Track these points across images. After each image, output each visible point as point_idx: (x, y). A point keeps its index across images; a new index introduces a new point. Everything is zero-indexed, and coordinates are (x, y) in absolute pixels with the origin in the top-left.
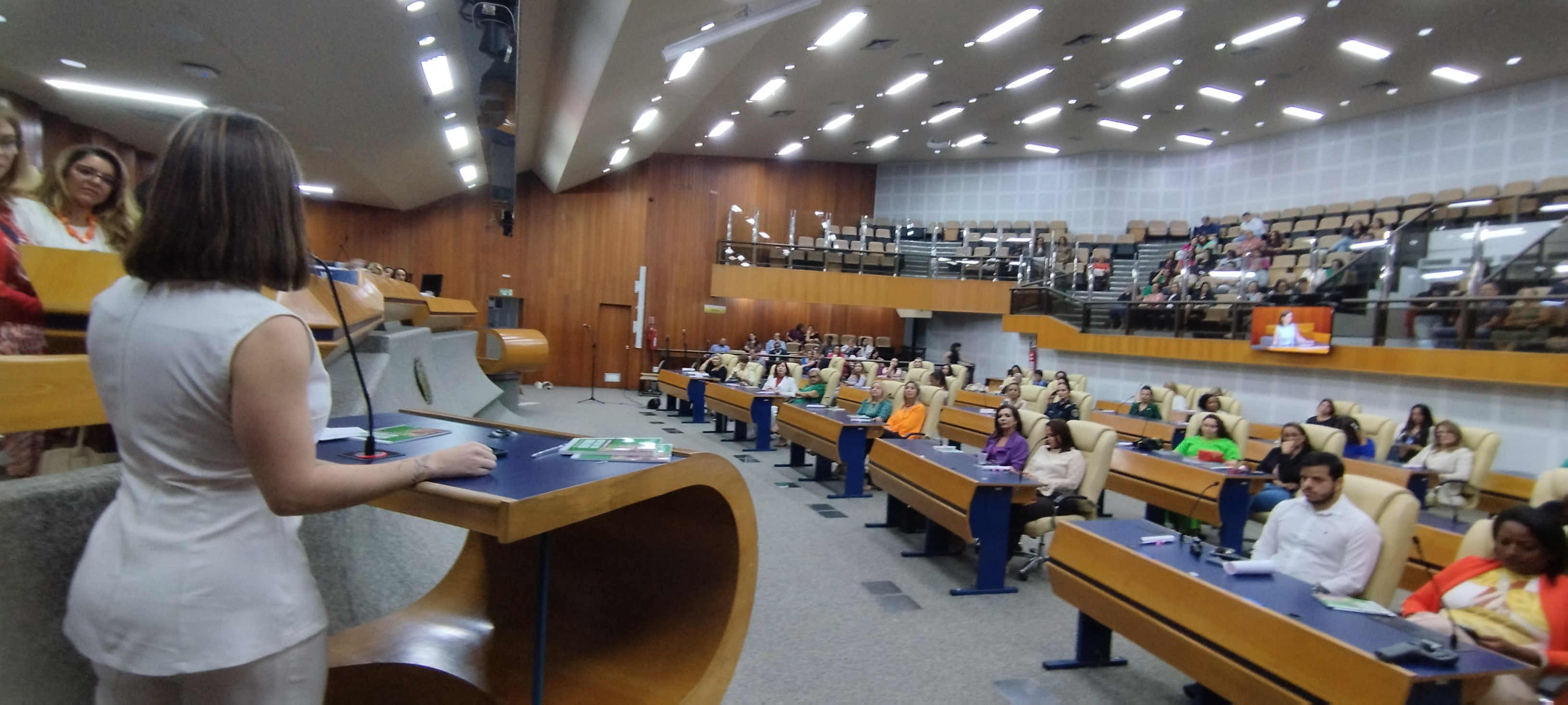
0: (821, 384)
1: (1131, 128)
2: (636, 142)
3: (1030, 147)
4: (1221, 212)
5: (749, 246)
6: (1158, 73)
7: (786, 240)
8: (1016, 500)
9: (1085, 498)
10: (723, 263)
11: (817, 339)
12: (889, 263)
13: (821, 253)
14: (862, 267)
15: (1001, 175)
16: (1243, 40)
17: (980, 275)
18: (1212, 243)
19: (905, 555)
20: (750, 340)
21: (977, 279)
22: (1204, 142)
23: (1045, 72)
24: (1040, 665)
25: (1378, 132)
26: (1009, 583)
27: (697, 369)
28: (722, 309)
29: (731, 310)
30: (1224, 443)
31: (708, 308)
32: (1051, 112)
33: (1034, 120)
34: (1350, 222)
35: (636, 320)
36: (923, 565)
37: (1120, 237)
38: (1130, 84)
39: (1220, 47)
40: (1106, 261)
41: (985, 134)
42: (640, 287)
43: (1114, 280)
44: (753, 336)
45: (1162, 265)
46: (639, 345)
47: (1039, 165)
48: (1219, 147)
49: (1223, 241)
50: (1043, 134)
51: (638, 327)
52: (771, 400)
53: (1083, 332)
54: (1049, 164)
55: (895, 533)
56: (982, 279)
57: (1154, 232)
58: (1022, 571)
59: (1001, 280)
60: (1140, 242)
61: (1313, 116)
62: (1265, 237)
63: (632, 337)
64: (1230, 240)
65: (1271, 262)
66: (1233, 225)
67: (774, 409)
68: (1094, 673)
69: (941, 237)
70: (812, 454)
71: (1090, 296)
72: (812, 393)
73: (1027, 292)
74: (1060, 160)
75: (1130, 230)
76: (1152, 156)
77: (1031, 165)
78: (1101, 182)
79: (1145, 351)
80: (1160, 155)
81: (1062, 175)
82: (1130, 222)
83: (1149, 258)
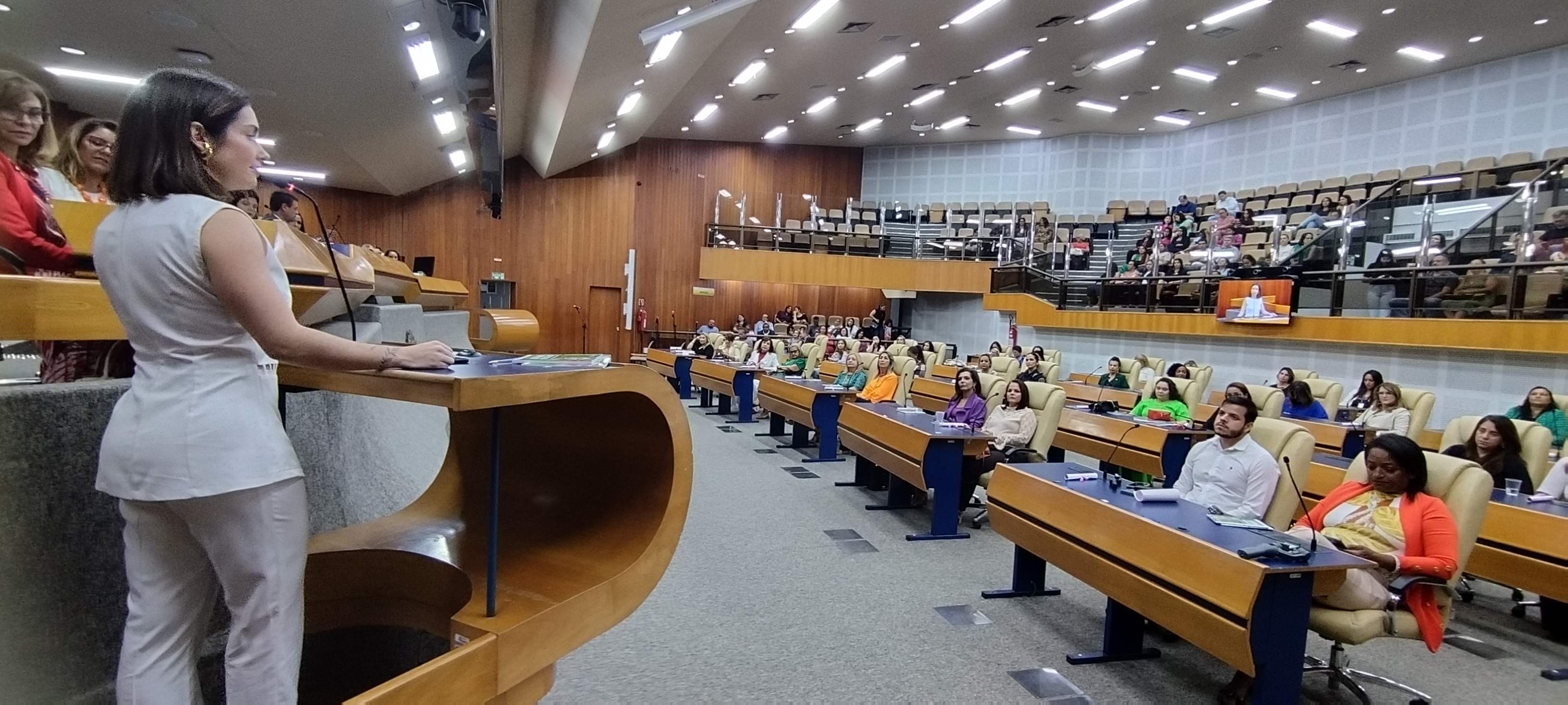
0: (801, 359)
1: (1111, 110)
2: (620, 125)
3: (1012, 129)
4: (1197, 193)
5: (737, 229)
6: (1133, 54)
7: (773, 222)
8: (966, 453)
9: (1035, 451)
10: (711, 246)
11: (804, 321)
12: (874, 244)
13: (808, 235)
14: (847, 249)
15: (984, 157)
16: (1212, 21)
17: (963, 256)
18: (1188, 221)
19: (868, 508)
20: (739, 322)
21: (961, 259)
22: (1183, 123)
23: (1021, 54)
24: (980, 594)
25: (1349, 110)
26: (962, 530)
27: (684, 348)
28: (711, 291)
29: (720, 292)
30: (1176, 405)
31: (697, 290)
32: (1032, 94)
33: (1013, 102)
34: (1321, 198)
35: (626, 302)
36: (886, 516)
37: (1100, 217)
38: (1108, 65)
39: (1191, 27)
40: (1086, 240)
41: (968, 117)
42: (629, 270)
43: (1093, 259)
44: (741, 318)
45: (1139, 243)
46: (629, 327)
47: (1022, 146)
48: (1196, 127)
49: (1198, 220)
50: (1026, 117)
51: (628, 309)
52: (753, 374)
53: (1060, 308)
54: (1032, 145)
55: (864, 491)
56: (965, 259)
57: (1133, 212)
58: (976, 519)
59: (982, 260)
60: (1120, 223)
61: (1288, 96)
62: (1239, 215)
63: (623, 319)
64: (1205, 219)
65: (1244, 240)
66: (1210, 204)
67: (756, 382)
68: (1028, 601)
69: (925, 219)
70: (791, 422)
71: (1068, 274)
72: (793, 367)
73: (1006, 271)
74: (1042, 142)
75: (1111, 211)
76: (1132, 137)
77: (1014, 147)
78: (1082, 163)
79: (1118, 326)
80: (1140, 135)
81: (1044, 157)
82: (1110, 203)
83: (1127, 238)
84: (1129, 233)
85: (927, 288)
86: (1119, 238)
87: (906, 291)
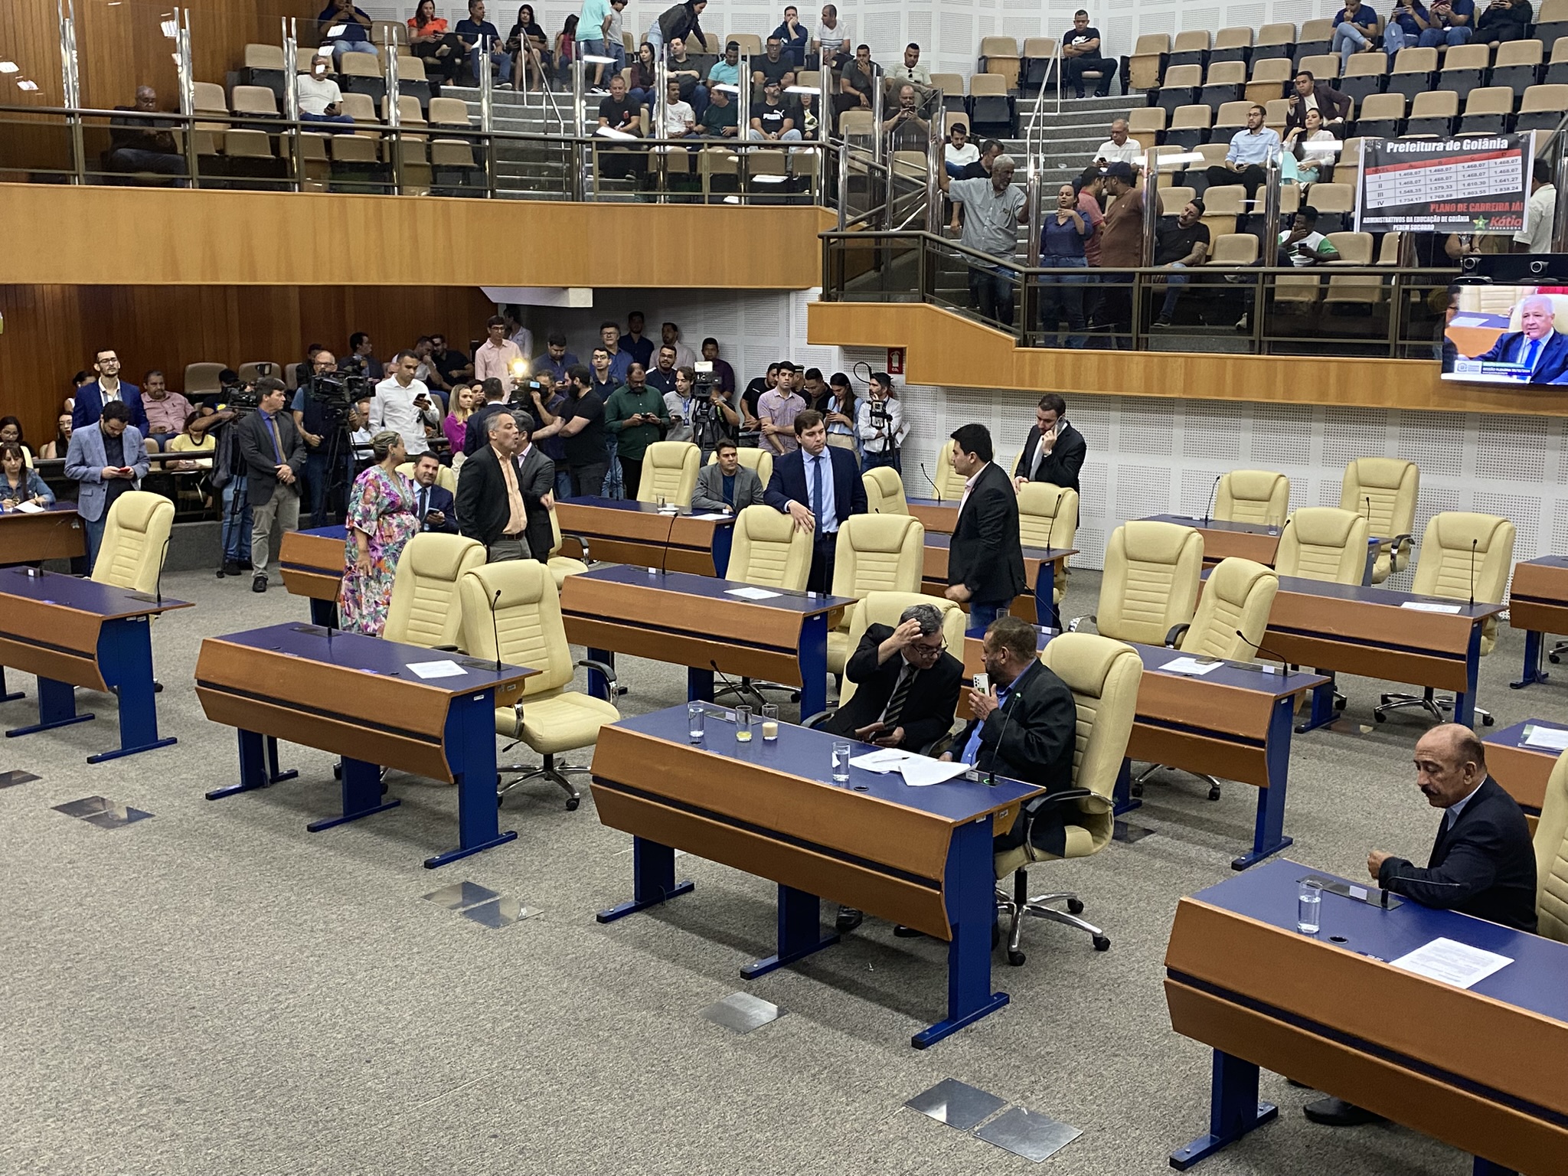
53: (1024, 343)
83: (1048, 135)
84: (1048, 121)
85: (620, 280)
86: (1034, 135)
87: (566, 288)
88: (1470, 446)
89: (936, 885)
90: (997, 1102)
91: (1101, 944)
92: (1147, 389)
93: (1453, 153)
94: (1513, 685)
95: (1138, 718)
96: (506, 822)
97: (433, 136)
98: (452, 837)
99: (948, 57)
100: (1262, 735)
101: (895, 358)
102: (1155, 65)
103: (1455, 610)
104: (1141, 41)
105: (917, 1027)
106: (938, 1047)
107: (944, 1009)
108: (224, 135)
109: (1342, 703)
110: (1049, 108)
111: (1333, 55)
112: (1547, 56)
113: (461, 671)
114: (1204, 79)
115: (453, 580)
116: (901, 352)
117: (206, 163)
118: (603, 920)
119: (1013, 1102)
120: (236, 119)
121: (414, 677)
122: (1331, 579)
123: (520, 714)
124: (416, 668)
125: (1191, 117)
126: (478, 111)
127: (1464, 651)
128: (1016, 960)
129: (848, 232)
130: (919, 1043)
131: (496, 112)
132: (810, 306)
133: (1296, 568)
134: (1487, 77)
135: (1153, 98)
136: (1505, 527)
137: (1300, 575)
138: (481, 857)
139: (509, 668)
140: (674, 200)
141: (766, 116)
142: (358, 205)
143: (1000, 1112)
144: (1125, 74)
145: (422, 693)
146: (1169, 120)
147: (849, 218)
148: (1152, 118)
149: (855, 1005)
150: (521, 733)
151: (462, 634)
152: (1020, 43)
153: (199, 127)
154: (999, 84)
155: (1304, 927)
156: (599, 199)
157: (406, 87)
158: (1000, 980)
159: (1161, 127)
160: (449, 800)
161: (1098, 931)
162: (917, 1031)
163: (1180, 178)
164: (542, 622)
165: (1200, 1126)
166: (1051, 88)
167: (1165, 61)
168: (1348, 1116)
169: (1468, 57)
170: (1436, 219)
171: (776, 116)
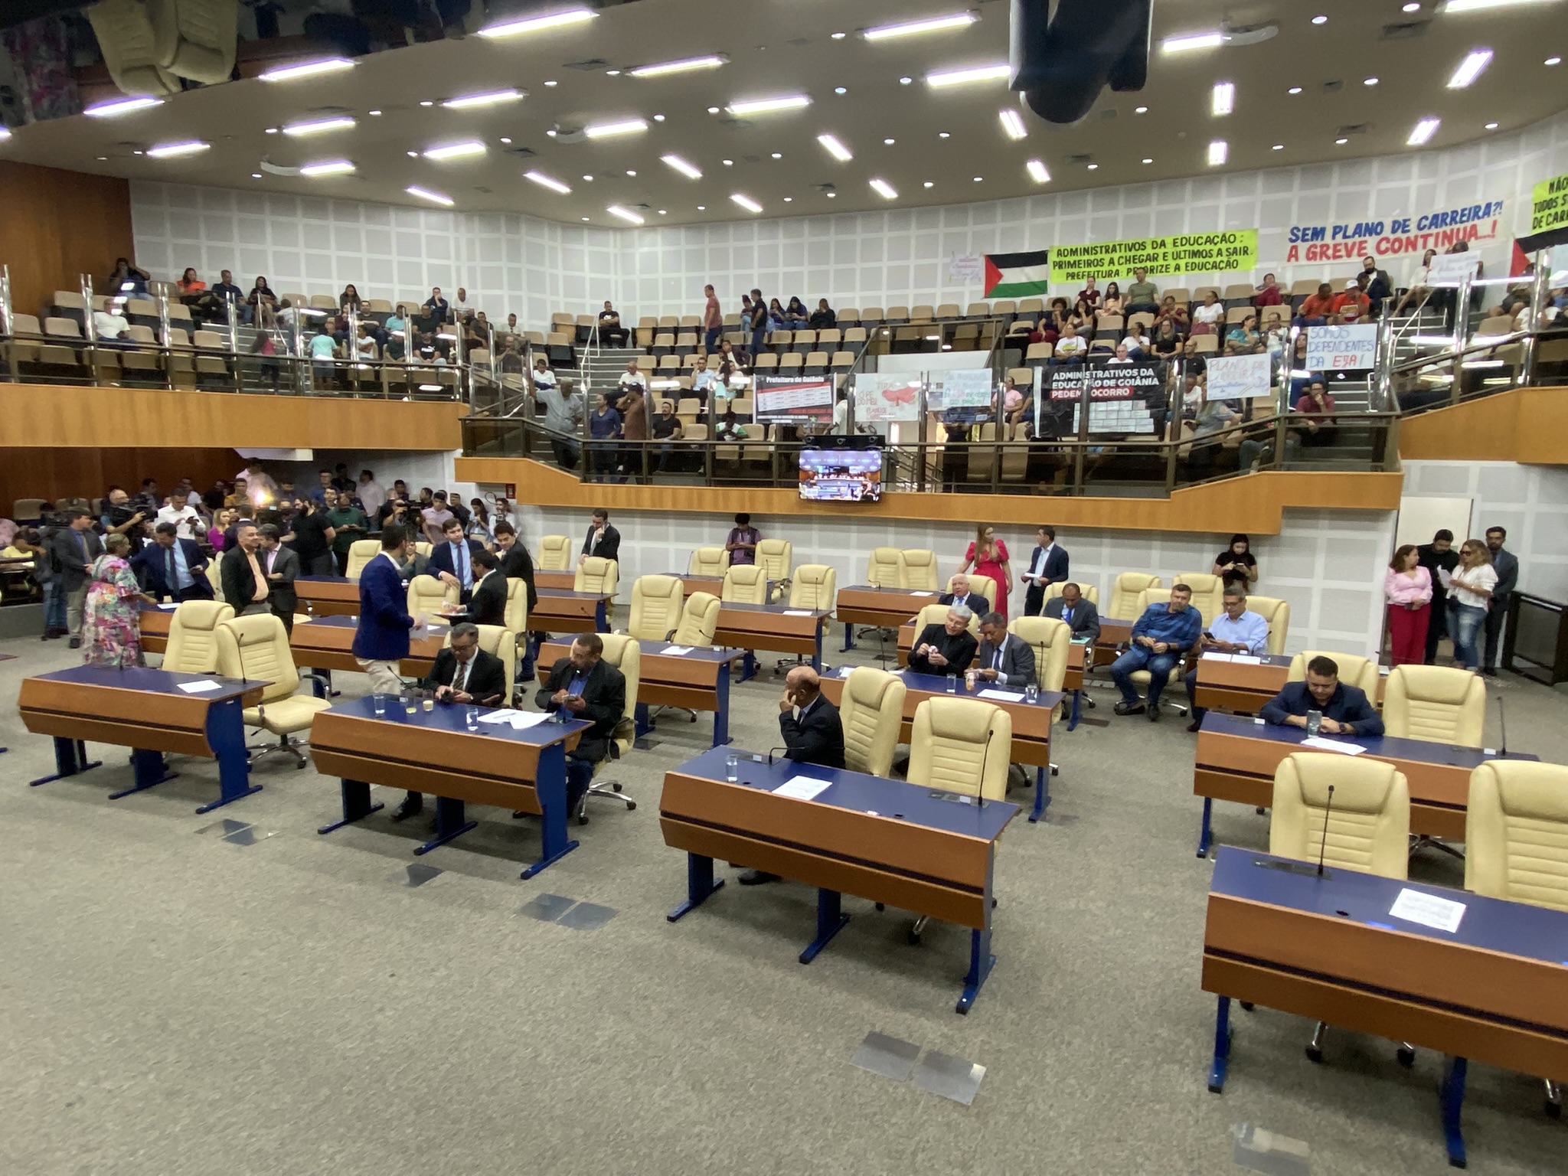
1: (563, 189)
3: (415, 191)
6: (636, 126)
15: (363, 226)
16: (740, 109)
22: (637, 219)
32: (473, 149)
33: (442, 153)
37: (549, 335)
38: (601, 132)
39: (714, 110)
41: (354, 163)
47: (422, 217)
48: (648, 227)
50: (445, 177)
53: (585, 480)
54: (434, 218)
61: (754, 207)
74: (451, 216)
75: (559, 328)
76: (572, 226)
77: (410, 217)
78: (514, 254)
79: (674, 504)
80: (581, 226)
81: (457, 240)
82: (555, 316)
83: (592, 368)
84: (593, 361)
85: (332, 442)
86: (585, 367)
87: (294, 449)
88: (815, 533)
89: (530, 783)
90: (571, 902)
91: (631, 806)
92: (654, 506)
93: (798, 383)
94: (841, 651)
95: (641, 680)
96: (253, 780)
97: (197, 354)
98: (216, 793)
99: (534, 322)
100: (714, 684)
101: (510, 490)
102: (649, 334)
103: (809, 614)
104: (642, 320)
105: (523, 867)
106: (536, 877)
107: (540, 854)
108: (38, 350)
109: (758, 666)
110: (592, 353)
111: (741, 333)
112: (843, 338)
113: (219, 686)
114: (676, 342)
115: (210, 628)
116: (513, 486)
117: (24, 367)
118: (324, 832)
119: (580, 900)
120: (48, 339)
121: (182, 692)
122: (750, 602)
123: (262, 711)
124: (183, 686)
125: (670, 362)
126: (228, 339)
127: (813, 634)
128: (583, 822)
129: (479, 417)
130: (526, 876)
131: (240, 340)
132: (456, 460)
133: (733, 597)
134: (816, 347)
135: (650, 350)
136: (831, 570)
137: (735, 600)
138: (238, 804)
139: (252, 682)
140: (364, 396)
141: (423, 349)
142: (143, 396)
143: (573, 907)
144: (634, 337)
145: (191, 702)
146: (659, 363)
147: (477, 409)
148: (650, 361)
149: (487, 860)
150: (263, 723)
151: (220, 662)
152: (575, 316)
153: (18, 342)
154: (564, 339)
155: (731, 779)
156: (315, 395)
157: (175, 323)
158: (573, 834)
159: (655, 366)
160: (212, 770)
161: (630, 799)
162: (524, 870)
163: (666, 394)
164: (276, 653)
165: (683, 896)
166: (593, 343)
167: (655, 331)
168: (762, 878)
169: (806, 336)
170: (792, 417)
171: (430, 349)
